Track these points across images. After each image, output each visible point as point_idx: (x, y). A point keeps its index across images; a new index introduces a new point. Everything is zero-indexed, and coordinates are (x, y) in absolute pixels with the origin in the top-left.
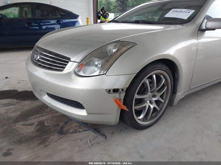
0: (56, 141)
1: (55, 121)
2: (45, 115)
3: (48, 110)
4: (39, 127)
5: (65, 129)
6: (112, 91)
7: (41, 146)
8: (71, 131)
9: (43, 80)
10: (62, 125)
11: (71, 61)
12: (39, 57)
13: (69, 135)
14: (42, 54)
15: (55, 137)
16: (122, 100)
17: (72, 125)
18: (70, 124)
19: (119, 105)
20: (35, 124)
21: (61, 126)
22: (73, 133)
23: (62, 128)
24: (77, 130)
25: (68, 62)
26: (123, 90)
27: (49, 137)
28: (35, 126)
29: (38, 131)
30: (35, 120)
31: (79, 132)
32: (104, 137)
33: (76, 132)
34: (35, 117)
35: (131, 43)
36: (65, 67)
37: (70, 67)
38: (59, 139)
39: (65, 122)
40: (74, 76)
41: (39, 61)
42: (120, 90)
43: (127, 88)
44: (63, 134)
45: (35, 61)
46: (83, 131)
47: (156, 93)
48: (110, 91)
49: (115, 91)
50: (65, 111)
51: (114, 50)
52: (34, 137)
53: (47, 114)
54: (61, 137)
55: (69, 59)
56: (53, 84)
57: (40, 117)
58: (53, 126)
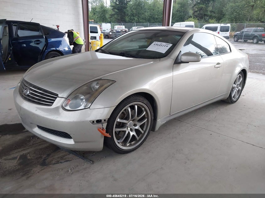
0: (38, 172)
1: (38, 154)
2: (28, 149)
3: (31, 143)
4: (21, 161)
5: (47, 161)
6: (95, 122)
7: (24, 178)
8: (54, 162)
9: (34, 114)
10: (45, 158)
11: (58, 97)
12: (28, 92)
13: (51, 166)
14: (31, 90)
15: (37, 169)
16: (105, 128)
17: (54, 157)
18: (53, 156)
19: (102, 133)
20: (18, 158)
21: (43, 158)
22: (55, 164)
23: (45, 160)
24: (58, 161)
25: (56, 98)
26: (105, 120)
27: (32, 169)
28: (17, 159)
29: (20, 164)
30: (17, 154)
31: (61, 162)
32: (92, 162)
33: (58, 162)
34: (17, 151)
35: (110, 81)
36: (53, 102)
37: (58, 102)
38: (41, 170)
39: (48, 154)
40: (61, 110)
41: (28, 95)
42: (103, 121)
43: (109, 118)
44: (46, 165)
45: (24, 96)
46: (65, 162)
47: (137, 123)
48: (93, 122)
49: (99, 121)
50: (55, 141)
51: (97, 87)
52: (18, 170)
53: (29, 147)
54: (43, 168)
55: (57, 95)
56: (43, 118)
57: (23, 151)
58: (36, 159)
